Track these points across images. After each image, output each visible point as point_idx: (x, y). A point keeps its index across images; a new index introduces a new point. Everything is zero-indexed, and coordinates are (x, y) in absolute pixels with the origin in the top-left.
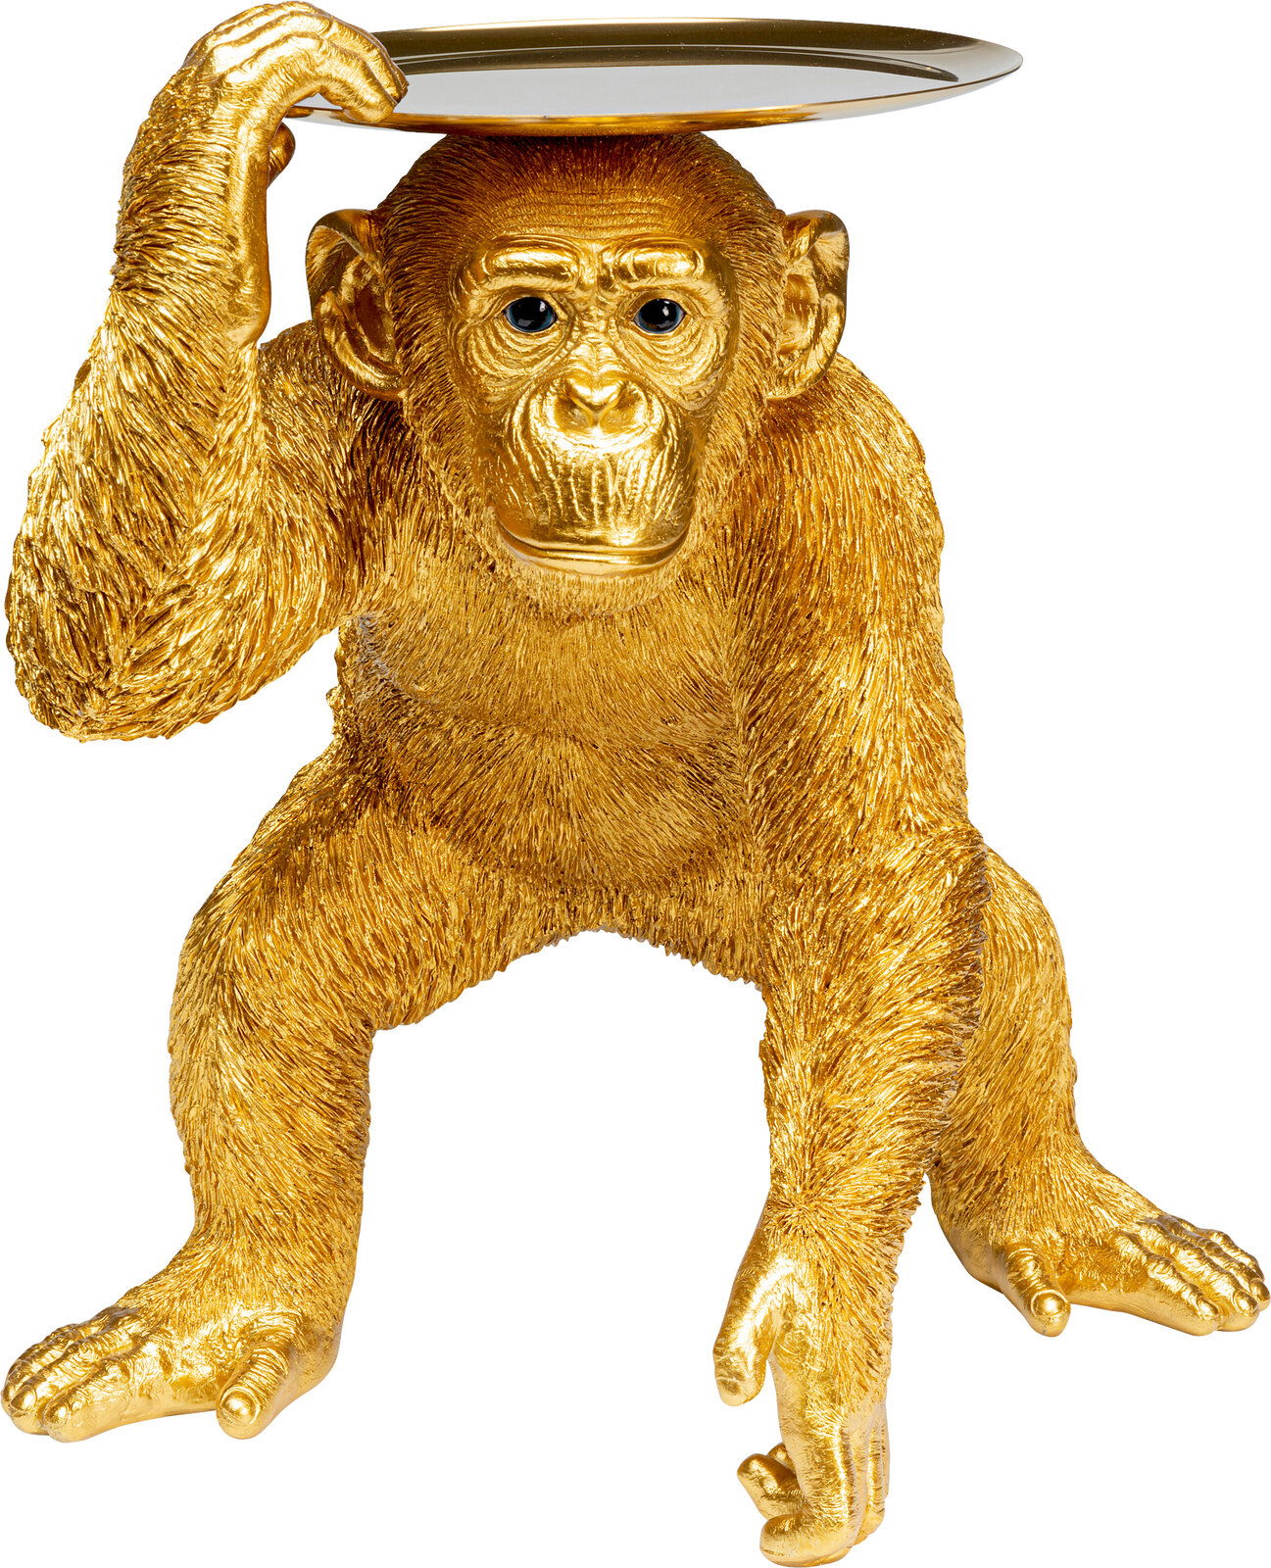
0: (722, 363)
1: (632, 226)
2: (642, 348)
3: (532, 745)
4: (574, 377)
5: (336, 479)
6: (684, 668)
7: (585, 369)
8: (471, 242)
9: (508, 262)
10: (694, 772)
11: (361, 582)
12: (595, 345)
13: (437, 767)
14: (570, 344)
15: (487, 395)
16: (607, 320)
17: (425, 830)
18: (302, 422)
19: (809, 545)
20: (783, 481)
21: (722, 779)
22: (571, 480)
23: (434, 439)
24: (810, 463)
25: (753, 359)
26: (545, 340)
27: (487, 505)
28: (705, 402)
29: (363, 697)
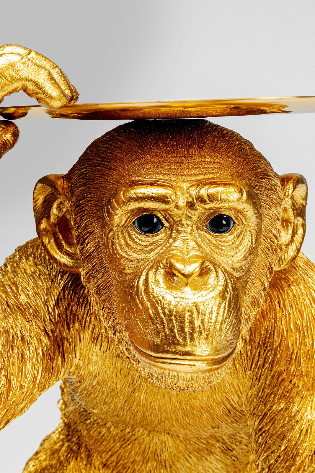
0: (253, 251)
1: (205, 174)
2: (211, 242)
3: (148, 435)
4: (174, 259)
5: (49, 313)
6: (224, 404)
7: (180, 254)
8: (115, 185)
9: (136, 194)
10: (225, 446)
11: (63, 365)
12: (184, 240)
13: (104, 443)
14: (171, 240)
15: (124, 269)
16: (192, 226)
17: (99, 470)
18: (32, 285)
19: (290, 345)
20: (276, 312)
21: (237, 448)
22: (173, 318)
23: (97, 293)
24: (289, 302)
25: (268, 249)
26: (157, 238)
27: (125, 331)
28: (245, 272)
29: (71, 408)
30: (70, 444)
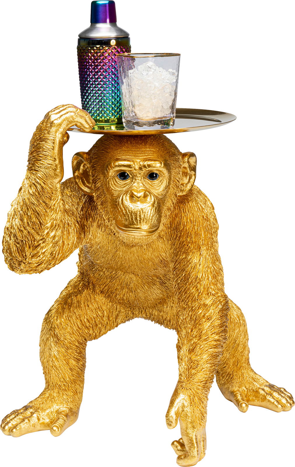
0: (167, 187)
1: (147, 156)
2: (149, 184)
3: (124, 275)
4: (134, 190)
5: (79, 213)
6: (159, 257)
7: (136, 189)
8: (110, 159)
9: (118, 164)
10: (161, 281)
11: (84, 237)
12: (138, 183)
13: (102, 280)
14: (132, 183)
15: (113, 194)
16: (141, 177)
17: (99, 294)
18: (71, 200)
19: (188, 229)
20: (182, 214)
21: (168, 283)
22: (133, 214)
23: (101, 204)
24: (188, 210)
25: (175, 186)
26: (127, 182)
27: (114, 220)
28: (164, 196)
29: (85, 264)
30: (84, 282)
